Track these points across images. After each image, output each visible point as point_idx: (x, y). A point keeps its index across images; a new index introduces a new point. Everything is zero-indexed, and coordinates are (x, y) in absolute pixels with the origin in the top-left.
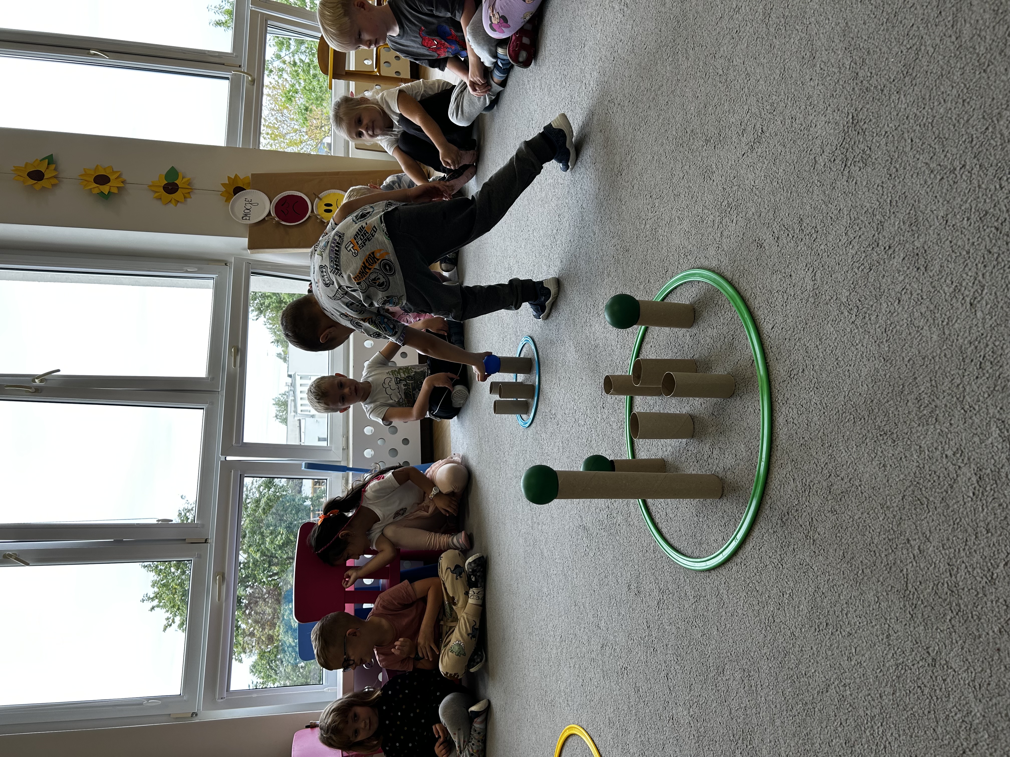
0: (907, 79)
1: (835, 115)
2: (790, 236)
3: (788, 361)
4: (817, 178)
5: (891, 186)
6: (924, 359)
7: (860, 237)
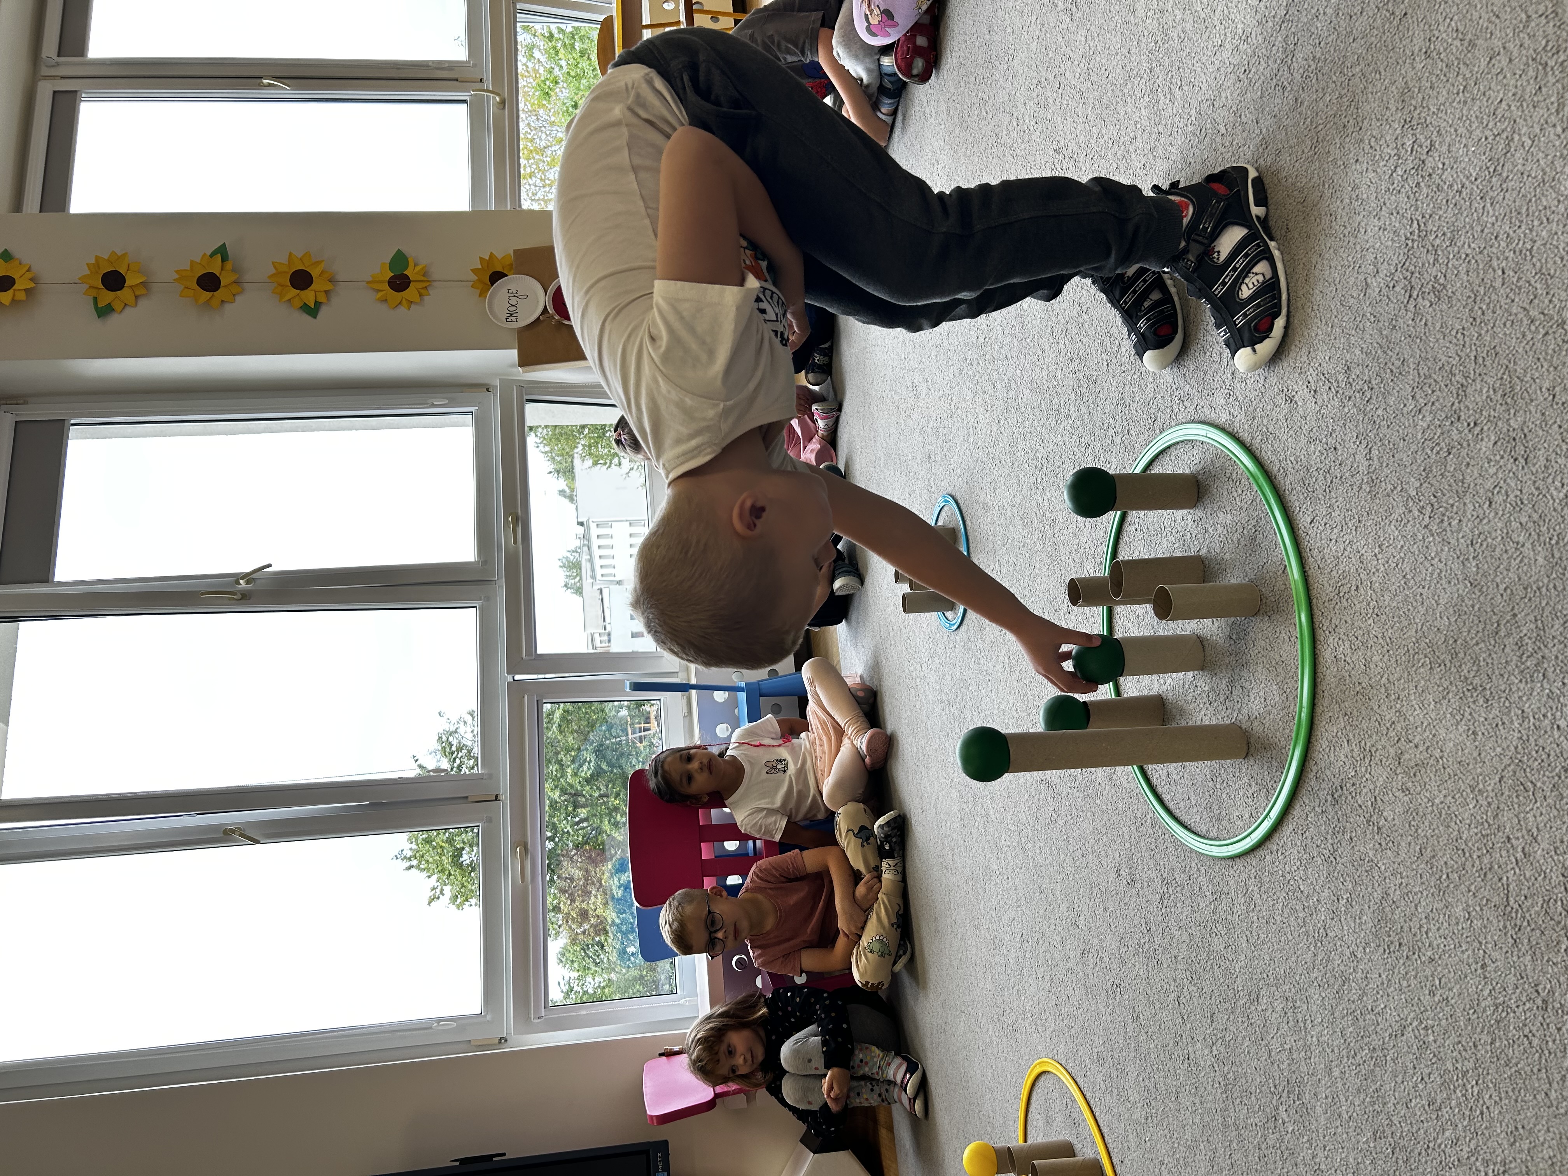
0: (1494, 179)
1: (1394, 219)
2: (1333, 390)
3: (1334, 573)
4: (1369, 309)
5: (1476, 335)
6: (1525, 589)
7: (1433, 404)
